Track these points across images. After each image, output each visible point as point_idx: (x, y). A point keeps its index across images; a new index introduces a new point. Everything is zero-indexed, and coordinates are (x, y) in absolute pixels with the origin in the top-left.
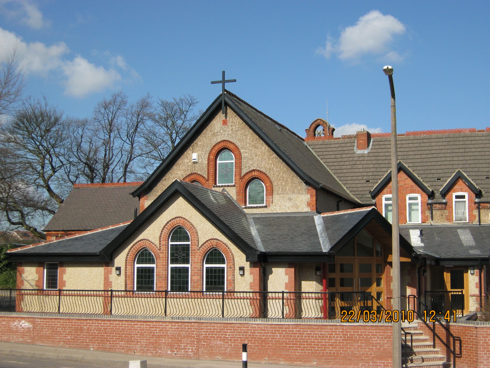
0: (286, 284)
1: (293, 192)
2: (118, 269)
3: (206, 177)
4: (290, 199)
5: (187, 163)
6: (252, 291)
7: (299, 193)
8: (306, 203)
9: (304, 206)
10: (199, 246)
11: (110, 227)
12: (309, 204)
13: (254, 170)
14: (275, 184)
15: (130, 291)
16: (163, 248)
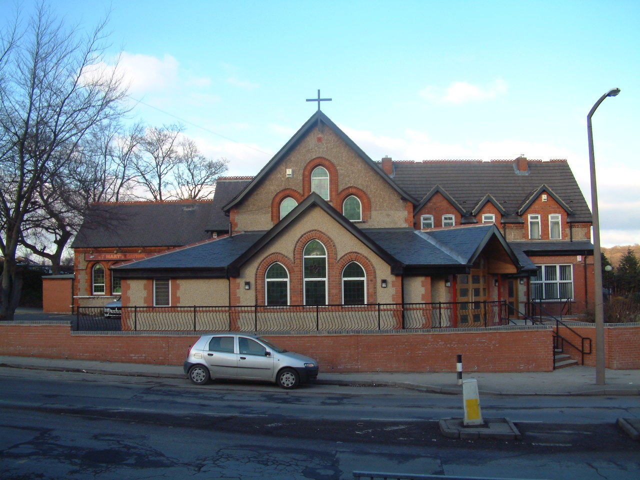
0: (423, 295)
1: (391, 208)
2: (248, 283)
3: (302, 192)
4: (388, 215)
5: (281, 178)
6: (394, 303)
7: (397, 210)
8: (404, 219)
9: (402, 222)
10: (338, 259)
11: (206, 241)
12: (406, 221)
13: (351, 187)
14: (373, 200)
15: (261, 306)
16: (297, 261)
